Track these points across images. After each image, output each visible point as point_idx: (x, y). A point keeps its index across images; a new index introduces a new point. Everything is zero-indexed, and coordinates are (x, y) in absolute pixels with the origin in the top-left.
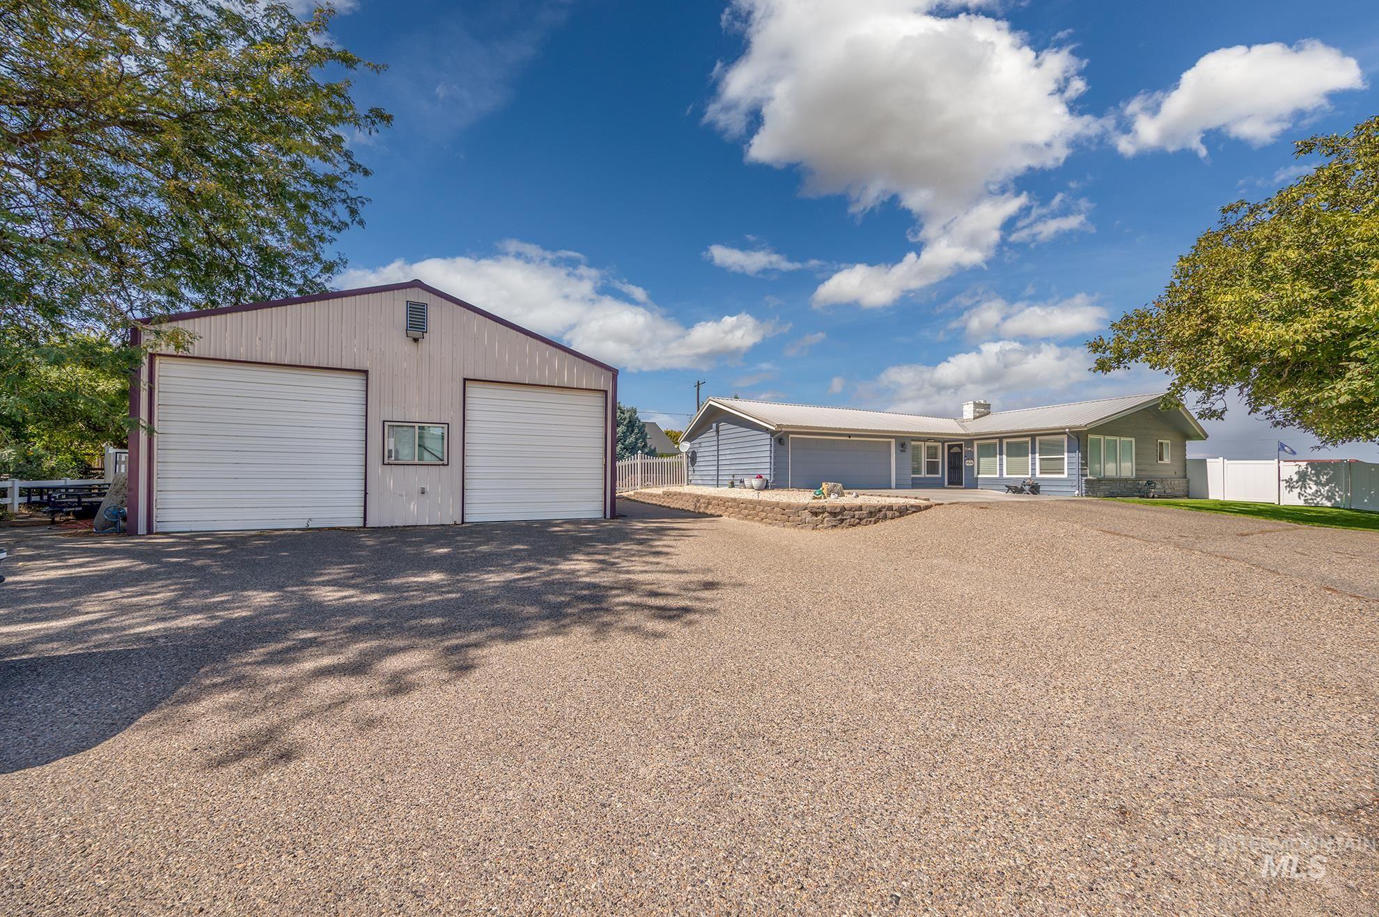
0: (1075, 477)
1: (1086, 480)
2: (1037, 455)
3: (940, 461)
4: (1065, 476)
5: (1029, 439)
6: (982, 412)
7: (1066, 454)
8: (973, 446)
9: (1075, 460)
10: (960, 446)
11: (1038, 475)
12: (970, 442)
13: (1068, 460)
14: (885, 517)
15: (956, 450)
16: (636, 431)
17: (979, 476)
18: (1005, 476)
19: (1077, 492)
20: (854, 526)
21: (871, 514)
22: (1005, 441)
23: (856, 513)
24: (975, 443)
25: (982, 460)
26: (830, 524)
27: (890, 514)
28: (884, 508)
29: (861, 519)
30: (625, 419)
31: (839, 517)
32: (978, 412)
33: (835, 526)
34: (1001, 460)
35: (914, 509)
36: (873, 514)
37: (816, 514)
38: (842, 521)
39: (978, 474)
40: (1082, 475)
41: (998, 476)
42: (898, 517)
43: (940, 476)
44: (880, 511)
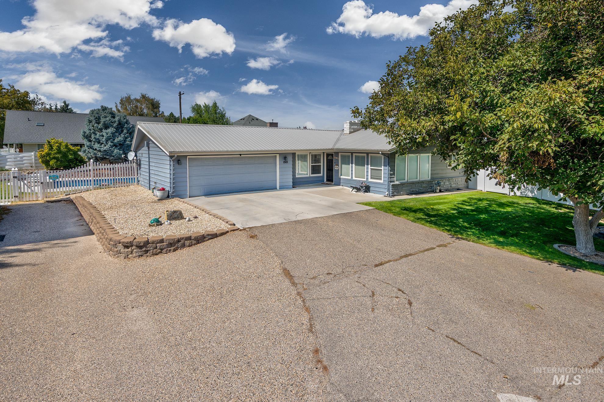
0: (387, 183)
1: (393, 185)
2: (369, 166)
3: (322, 164)
4: (382, 181)
5: (365, 155)
6: (355, 129)
7: (383, 167)
8: (338, 157)
9: (387, 172)
10: (332, 155)
11: (370, 180)
12: (337, 153)
13: (384, 170)
14: (183, 246)
15: (330, 158)
16: (125, 131)
17: (342, 177)
18: (354, 178)
19: (387, 193)
20: (157, 254)
21: (171, 245)
22: (354, 155)
23: (158, 245)
24: (340, 154)
25: (343, 166)
26: (137, 254)
27: (187, 243)
28: (183, 238)
29: (162, 249)
30: (115, 122)
31: (144, 249)
32: (353, 129)
33: (142, 256)
34: (352, 167)
35: (210, 237)
36: (173, 245)
37: (126, 247)
38: (147, 252)
39: (341, 175)
40: (391, 182)
41: (350, 178)
42: (194, 244)
43: (321, 175)
44: (179, 241)
